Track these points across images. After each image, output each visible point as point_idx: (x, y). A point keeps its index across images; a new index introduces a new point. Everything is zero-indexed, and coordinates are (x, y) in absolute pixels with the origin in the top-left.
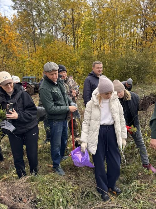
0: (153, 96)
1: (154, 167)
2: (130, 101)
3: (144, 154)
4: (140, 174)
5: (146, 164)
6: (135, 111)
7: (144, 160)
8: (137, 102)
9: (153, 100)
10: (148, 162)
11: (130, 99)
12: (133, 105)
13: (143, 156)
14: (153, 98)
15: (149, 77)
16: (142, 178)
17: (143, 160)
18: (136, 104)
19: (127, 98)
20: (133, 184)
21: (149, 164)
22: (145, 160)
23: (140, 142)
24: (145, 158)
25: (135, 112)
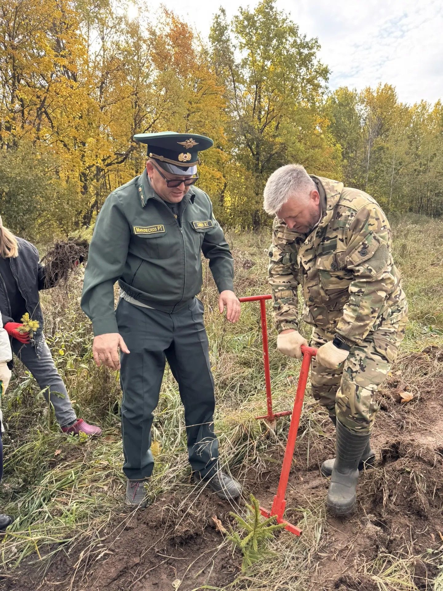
0: (78, 244)
2: (15, 259)
3: (62, 399)
4: (58, 452)
5: (69, 424)
6: (31, 287)
7: (64, 416)
9: (79, 252)
10: (75, 417)
11: (17, 254)
12: (23, 270)
13: (59, 405)
14: (79, 248)
15: (42, 224)
16: (65, 459)
18: (32, 268)
19: (7, 251)
20: (45, 481)
21: (75, 420)
23: (48, 370)
24: (65, 409)
25: (30, 290)
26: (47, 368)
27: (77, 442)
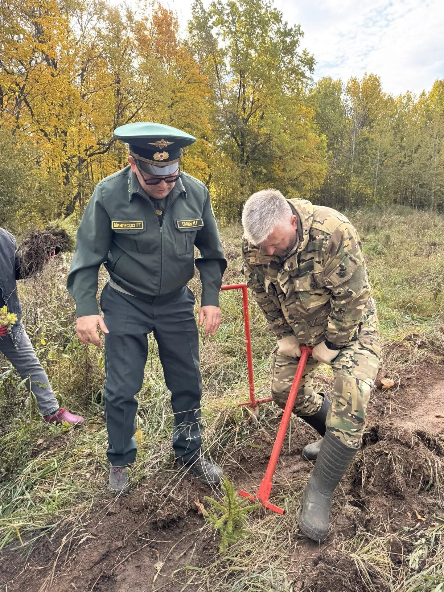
1: (70, 412)
3: (44, 389)
4: (40, 441)
5: (52, 414)
6: (8, 277)
7: (46, 405)
8: (11, 251)
9: (55, 243)
10: (57, 406)
13: (41, 395)
14: (55, 238)
15: (23, 216)
16: (48, 448)
17: (42, 405)
18: (9, 257)
21: (58, 410)
22: (49, 402)
24: (47, 398)
25: (7, 280)
26: (28, 358)
27: (59, 431)
